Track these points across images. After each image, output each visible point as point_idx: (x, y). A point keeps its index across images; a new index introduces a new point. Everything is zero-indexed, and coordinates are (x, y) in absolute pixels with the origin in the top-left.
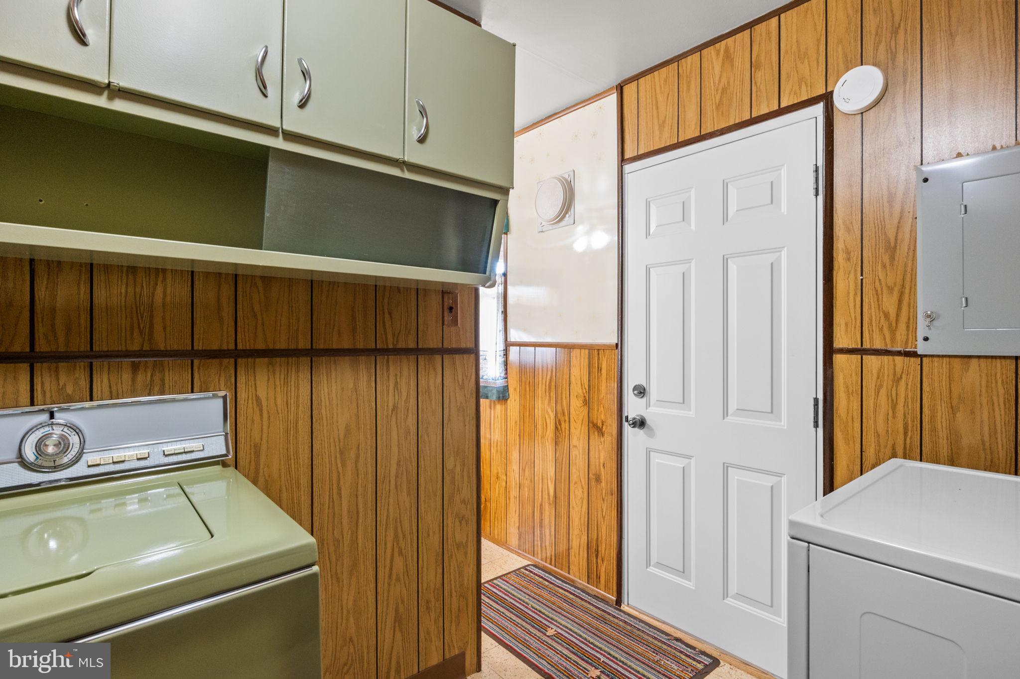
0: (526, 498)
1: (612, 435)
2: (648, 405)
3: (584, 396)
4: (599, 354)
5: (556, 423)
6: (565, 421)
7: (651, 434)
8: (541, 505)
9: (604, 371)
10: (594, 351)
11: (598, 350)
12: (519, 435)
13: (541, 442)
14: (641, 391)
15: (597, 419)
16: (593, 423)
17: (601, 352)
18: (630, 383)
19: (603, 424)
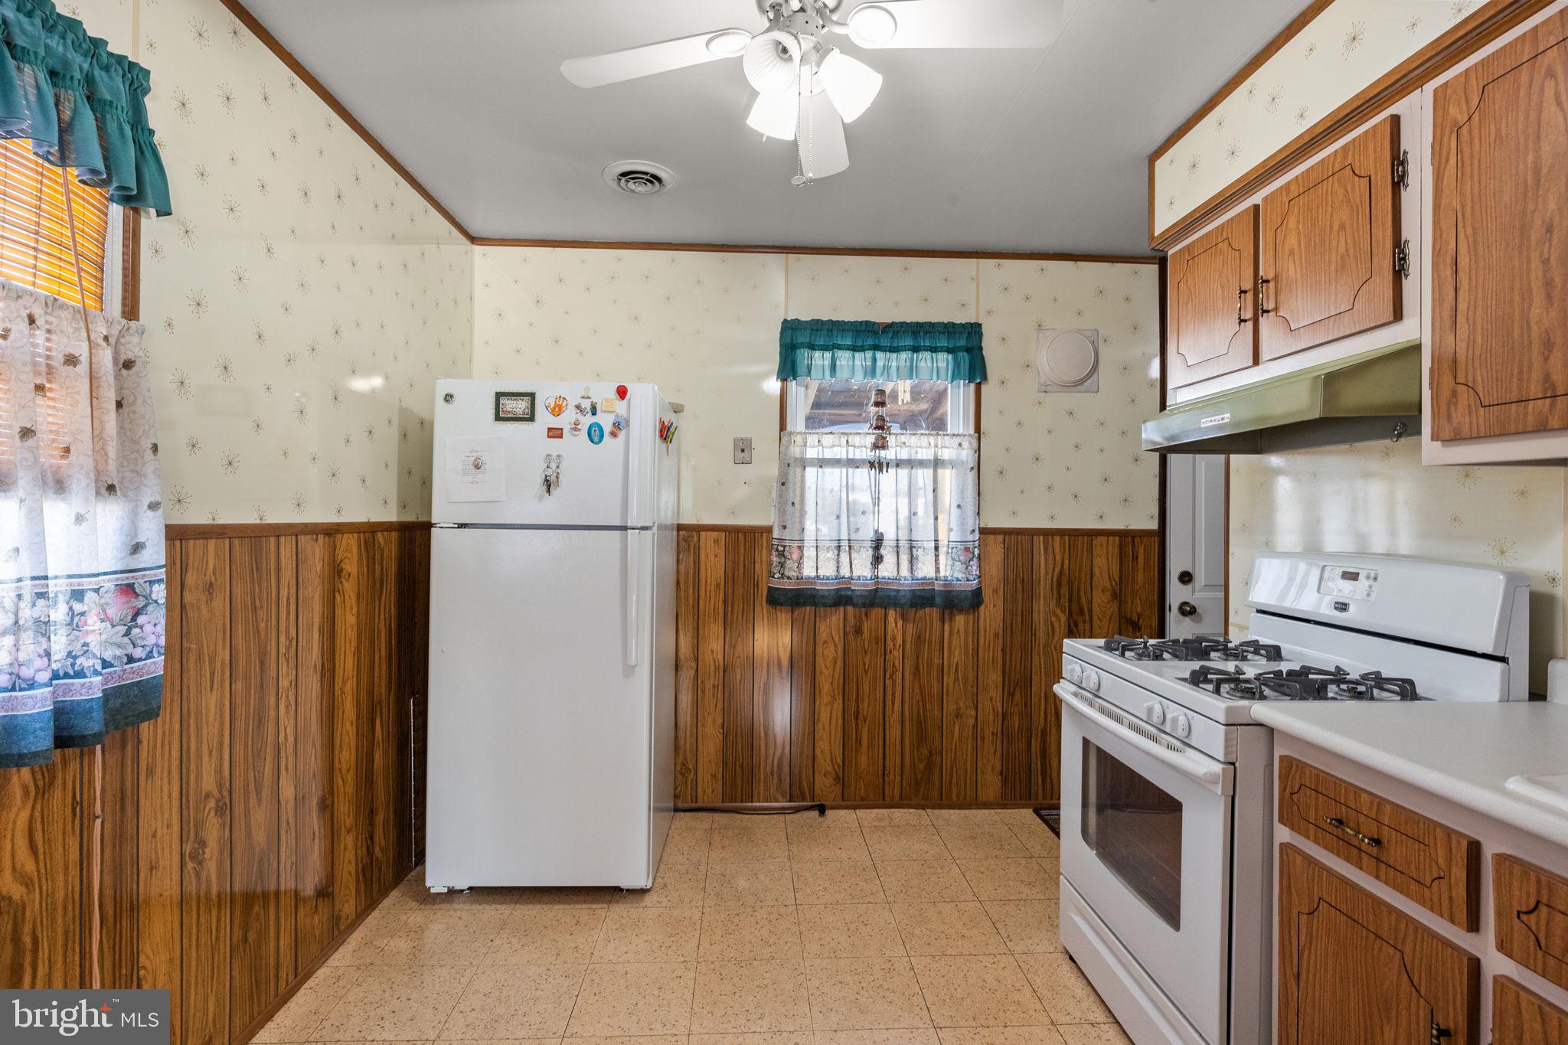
0: (1016, 728)
1: (1151, 627)
2: (1194, 591)
3: (1114, 590)
4: (1133, 541)
5: (1069, 626)
6: (1084, 621)
7: (1199, 620)
8: (1044, 732)
9: (1141, 560)
10: (1126, 537)
11: (1133, 537)
12: (1002, 650)
13: (1044, 653)
14: (1186, 578)
15: (1131, 612)
16: (1125, 618)
17: (1137, 540)
18: (1174, 570)
19: (1139, 618)
